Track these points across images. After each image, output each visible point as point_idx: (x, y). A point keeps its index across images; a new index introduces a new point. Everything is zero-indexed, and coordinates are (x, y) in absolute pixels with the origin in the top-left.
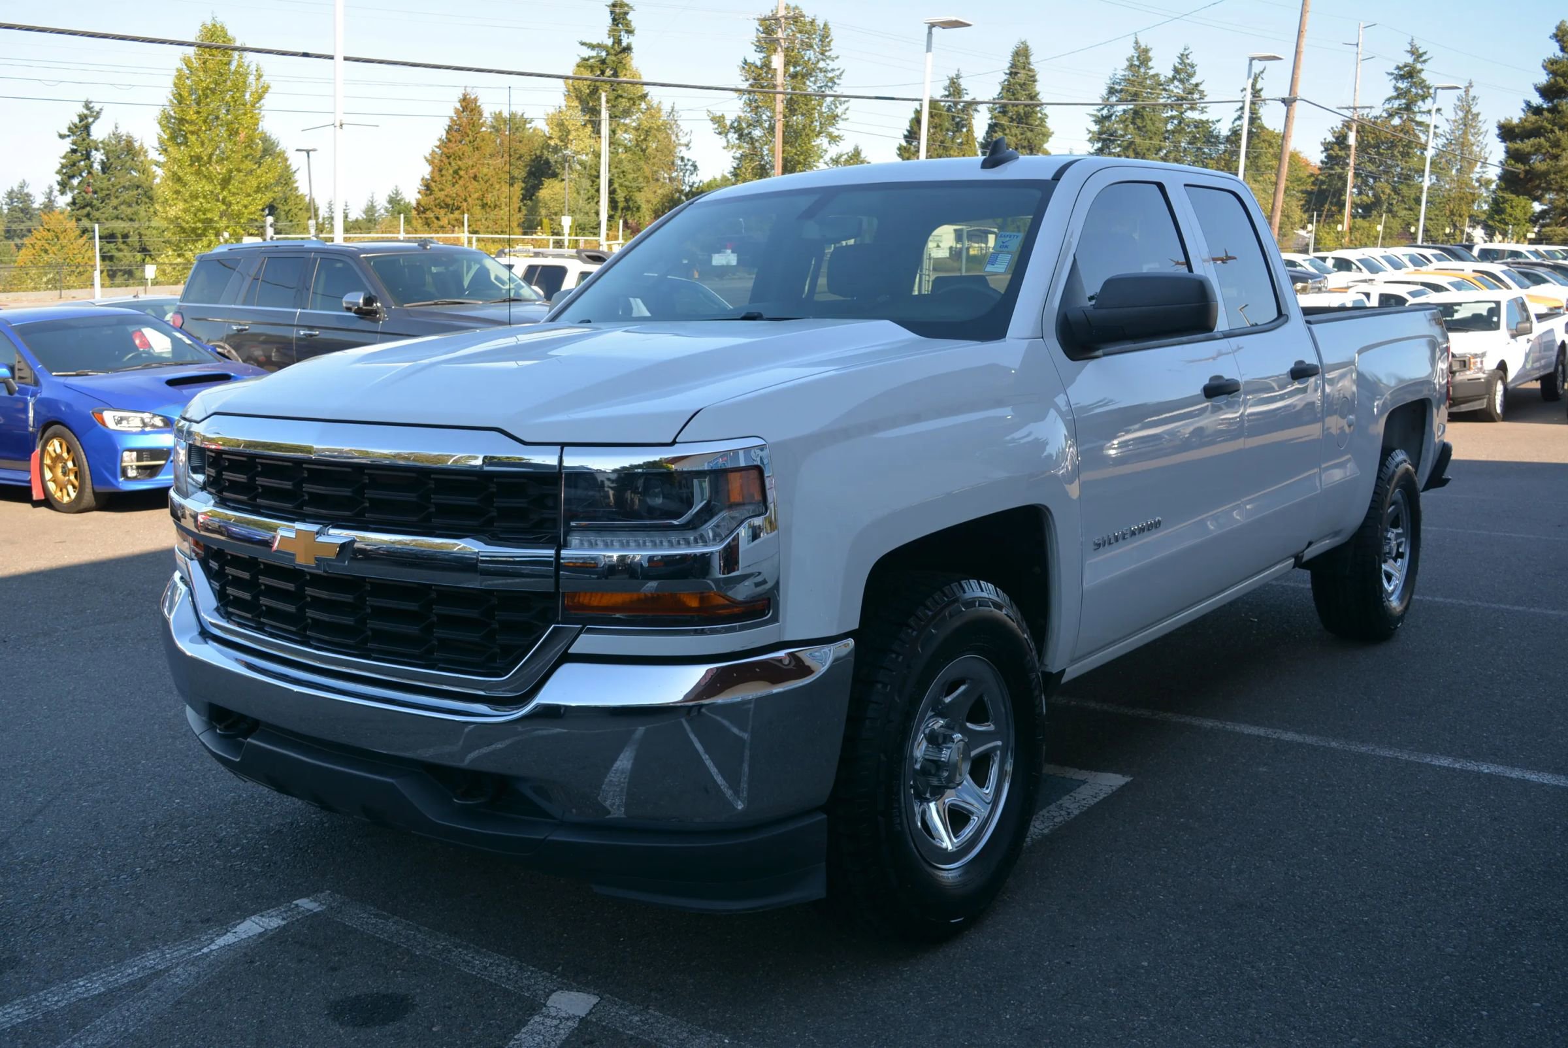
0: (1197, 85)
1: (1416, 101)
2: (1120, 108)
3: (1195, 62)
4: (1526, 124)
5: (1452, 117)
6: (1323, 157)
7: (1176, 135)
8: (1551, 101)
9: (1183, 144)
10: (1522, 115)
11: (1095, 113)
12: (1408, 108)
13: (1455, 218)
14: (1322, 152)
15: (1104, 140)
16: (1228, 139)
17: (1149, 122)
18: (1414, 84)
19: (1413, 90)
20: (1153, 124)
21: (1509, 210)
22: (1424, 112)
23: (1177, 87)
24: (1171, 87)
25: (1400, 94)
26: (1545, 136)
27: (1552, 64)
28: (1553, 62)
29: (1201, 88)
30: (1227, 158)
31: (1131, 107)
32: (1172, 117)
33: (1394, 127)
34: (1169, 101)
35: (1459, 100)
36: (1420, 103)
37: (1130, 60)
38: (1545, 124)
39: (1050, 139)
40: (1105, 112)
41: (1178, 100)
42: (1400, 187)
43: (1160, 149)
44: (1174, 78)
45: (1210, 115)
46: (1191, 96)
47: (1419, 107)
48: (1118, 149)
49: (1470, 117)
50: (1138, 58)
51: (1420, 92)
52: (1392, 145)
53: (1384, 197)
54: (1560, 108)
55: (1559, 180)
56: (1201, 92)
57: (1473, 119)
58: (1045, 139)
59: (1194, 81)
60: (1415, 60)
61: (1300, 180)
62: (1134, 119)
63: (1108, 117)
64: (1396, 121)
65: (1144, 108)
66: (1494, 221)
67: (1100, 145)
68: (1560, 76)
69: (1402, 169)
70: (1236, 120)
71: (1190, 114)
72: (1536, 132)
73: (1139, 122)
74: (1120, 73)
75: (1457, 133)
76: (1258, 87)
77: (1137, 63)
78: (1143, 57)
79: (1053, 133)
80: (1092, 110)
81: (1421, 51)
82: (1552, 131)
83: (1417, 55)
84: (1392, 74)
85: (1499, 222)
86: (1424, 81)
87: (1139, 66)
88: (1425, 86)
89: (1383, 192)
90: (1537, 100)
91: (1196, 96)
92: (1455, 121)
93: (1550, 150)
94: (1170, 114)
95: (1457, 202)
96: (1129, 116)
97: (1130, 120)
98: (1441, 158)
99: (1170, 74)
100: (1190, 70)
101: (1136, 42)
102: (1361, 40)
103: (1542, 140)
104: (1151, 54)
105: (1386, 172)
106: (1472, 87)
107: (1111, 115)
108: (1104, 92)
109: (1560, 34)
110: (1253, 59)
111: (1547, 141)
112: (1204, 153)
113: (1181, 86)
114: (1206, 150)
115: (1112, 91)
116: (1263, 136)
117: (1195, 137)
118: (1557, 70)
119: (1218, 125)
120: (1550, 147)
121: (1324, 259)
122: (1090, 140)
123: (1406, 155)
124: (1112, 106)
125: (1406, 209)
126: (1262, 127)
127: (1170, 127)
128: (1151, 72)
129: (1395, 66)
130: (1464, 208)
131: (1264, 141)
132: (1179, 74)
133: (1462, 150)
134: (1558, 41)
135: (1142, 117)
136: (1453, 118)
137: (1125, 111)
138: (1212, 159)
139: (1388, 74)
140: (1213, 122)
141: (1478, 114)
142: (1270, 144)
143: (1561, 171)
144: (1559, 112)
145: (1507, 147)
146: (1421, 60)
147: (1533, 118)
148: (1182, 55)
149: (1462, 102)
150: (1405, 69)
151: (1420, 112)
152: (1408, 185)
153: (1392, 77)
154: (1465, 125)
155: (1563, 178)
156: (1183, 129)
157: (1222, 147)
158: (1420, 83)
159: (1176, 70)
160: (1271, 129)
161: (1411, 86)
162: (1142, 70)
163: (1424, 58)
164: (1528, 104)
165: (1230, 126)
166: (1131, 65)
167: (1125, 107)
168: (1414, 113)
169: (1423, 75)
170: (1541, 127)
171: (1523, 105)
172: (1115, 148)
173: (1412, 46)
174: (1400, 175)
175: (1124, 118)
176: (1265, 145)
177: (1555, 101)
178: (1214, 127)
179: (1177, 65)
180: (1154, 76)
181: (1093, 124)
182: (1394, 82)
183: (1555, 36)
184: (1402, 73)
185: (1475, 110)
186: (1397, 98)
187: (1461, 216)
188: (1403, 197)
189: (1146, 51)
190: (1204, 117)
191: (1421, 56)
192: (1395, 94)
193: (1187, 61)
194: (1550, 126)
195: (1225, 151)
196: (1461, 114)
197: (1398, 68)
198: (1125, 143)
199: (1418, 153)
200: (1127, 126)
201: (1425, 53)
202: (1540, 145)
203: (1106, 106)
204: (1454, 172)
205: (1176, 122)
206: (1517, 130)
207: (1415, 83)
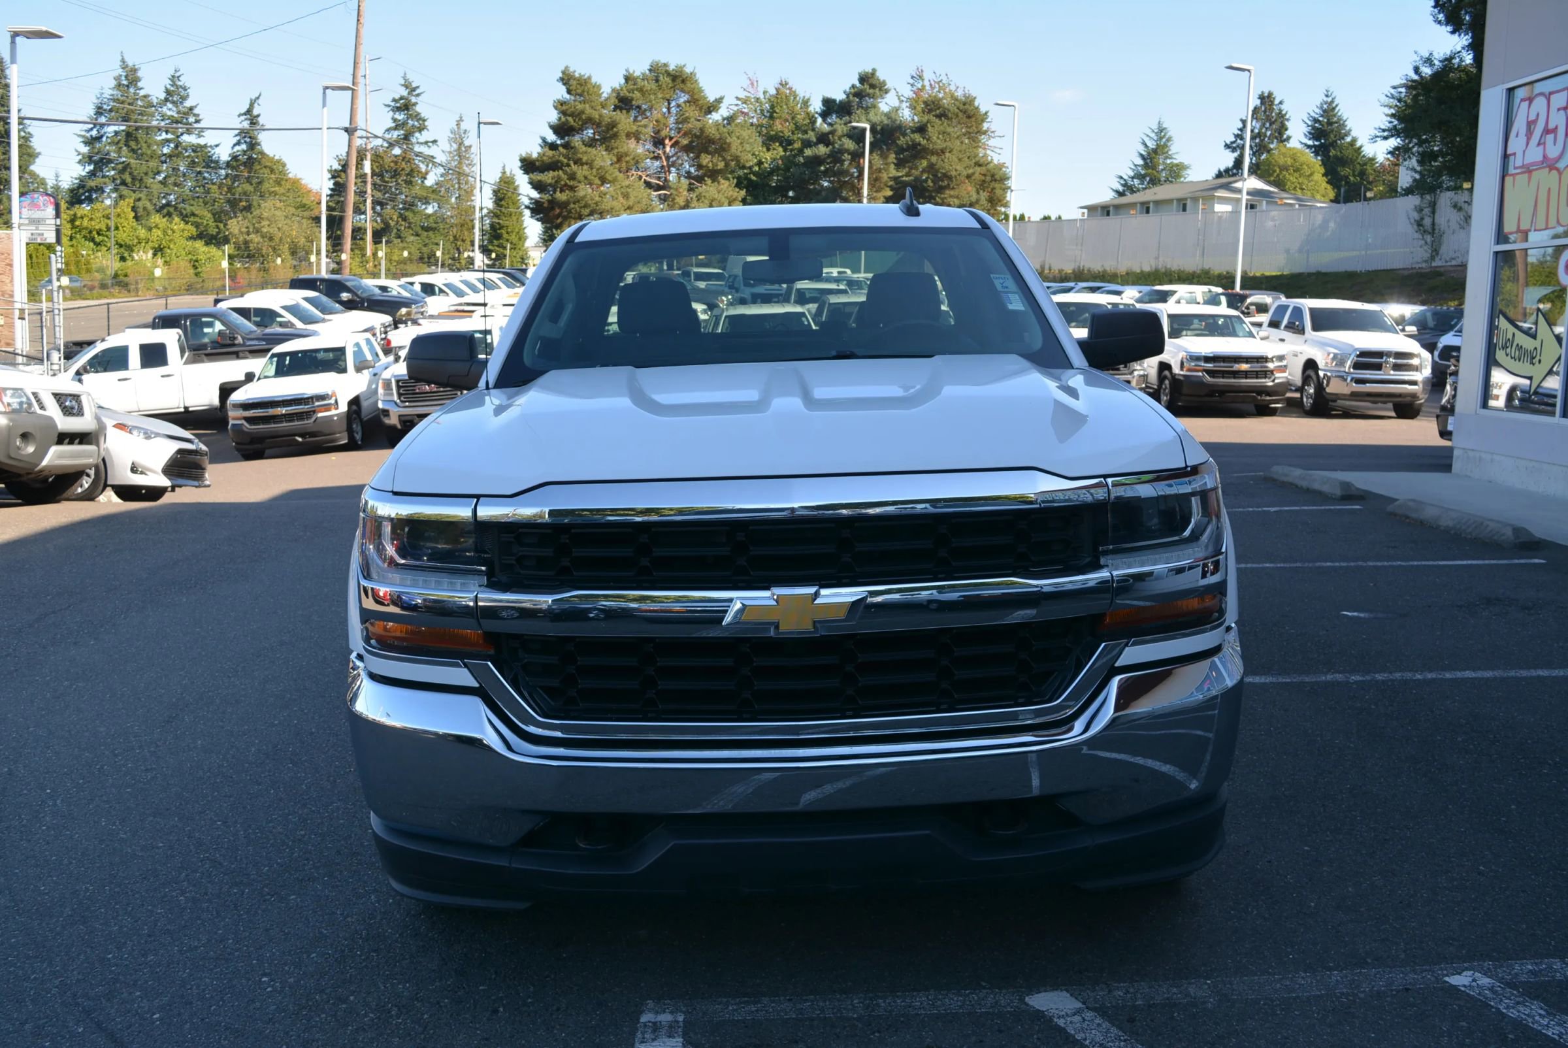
0: (191, 109)
1: (414, 132)
2: (111, 130)
3: (187, 85)
4: (545, 158)
5: (447, 148)
6: (331, 184)
7: (175, 159)
8: (562, 138)
9: (182, 169)
10: (539, 149)
11: (83, 133)
12: (407, 138)
13: (459, 243)
14: (329, 179)
15: (96, 163)
16: (228, 164)
17: (144, 145)
18: (410, 117)
19: (410, 122)
20: (149, 146)
21: (505, 236)
22: (422, 143)
23: (170, 109)
24: (165, 109)
25: (398, 126)
26: (562, 169)
27: (562, 105)
28: (562, 103)
29: (196, 111)
30: (230, 183)
31: (123, 128)
32: (168, 141)
33: (396, 156)
34: (163, 124)
35: (452, 133)
36: (417, 134)
37: (118, 78)
38: (562, 158)
39: (37, 160)
40: (94, 133)
41: (172, 122)
42: (407, 214)
43: (158, 173)
44: (166, 100)
45: (208, 139)
46: (186, 119)
47: (417, 139)
48: (112, 173)
49: (463, 149)
50: (126, 77)
51: (416, 123)
52: (395, 174)
53: (392, 223)
54: (572, 145)
55: (578, 209)
56: (196, 115)
57: (466, 151)
58: (31, 159)
59: (188, 104)
60: (409, 94)
61: (304, 207)
62: (127, 141)
63: (98, 138)
64: (397, 151)
65: (137, 129)
66: (493, 246)
67: (92, 167)
68: (569, 116)
69: (406, 196)
70: (235, 145)
71: (187, 139)
72: (554, 166)
73: (132, 144)
74: (108, 93)
75: (454, 164)
76: (255, 112)
77: (125, 83)
78: (131, 78)
79: (39, 154)
80: (80, 129)
81: (414, 85)
82: (568, 165)
83: (411, 89)
84: (389, 106)
85: (498, 246)
86: (419, 114)
87: (128, 86)
88: (420, 119)
89: (391, 219)
90: (551, 137)
91: (192, 119)
92: (450, 152)
93: (568, 181)
94: (164, 136)
95: (459, 228)
96: (121, 137)
97: (122, 142)
98: (441, 187)
99: (163, 96)
100: (183, 93)
101: (123, 61)
102: (368, 72)
103: (561, 172)
104: (140, 74)
105: (393, 200)
106: (463, 121)
107: (102, 137)
108: (92, 112)
109: (566, 78)
110: (327, 88)
111: (565, 174)
112: (204, 178)
113: (174, 109)
114: (206, 175)
115: (99, 111)
116: (265, 162)
117: (193, 162)
118: (567, 110)
119: (217, 150)
120: (568, 179)
121: (412, 284)
122: (80, 162)
123: (409, 183)
124: (102, 125)
125: (413, 235)
126: (262, 153)
127: (166, 150)
128: (142, 93)
129: (391, 100)
130: (466, 233)
131: (265, 167)
132: (172, 96)
133: (459, 180)
134: (564, 84)
135: (136, 140)
136: (449, 150)
137: (116, 133)
138: (213, 184)
139: (386, 105)
140: (211, 146)
141: (470, 147)
142: (272, 171)
143: (578, 201)
144: (572, 148)
145: (530, 178)
146: (414, 93)
147: (551, 153)
148: (173, 76)
149: (455, 134)
150: (402, 102)
151: (418, 143)
152: (414, 212)
153: (390, 109)
154: (460, 156)
155: (581, 207)
156: (181, 152)
157: (223, 172)
158: (416, 116)
159: (168, 92)
160: (271, 155)
161: (408, 118)
162: (132, 90)
163: (417, 92)
164: (544, 140)
165: (230, 151)
166: (119, 85)
167: (116, 128)
168: (412, 144)
169: (418, 108)
170: (558, 161)
171: (540, 141)
172: (108, 171)
173: (406, 80)
174: (405, 203)
175: (116, 140)
176: (267, 171)
177: (566, 138)
178: (213, 152)
179: (169, 87)
180: (145, 96)
181: (82, 145)
182: (391, 113)
183: (562, 79)
184: (398, 105)
185: (467, 143)
186: (396, 128)
187: (463, 241)
188: (410, 223)
189: (134, 70)
190: (202, 141)
191: (414, 89)
192: (393, 125)
193: (179, 83)
194: (565, 161)
195: (227, 176)
196: (455, 146)
197: (394, 100)
198: (120, 166)
199: (419, 181)
200: (121, 148)
201: (418, 87)
202: (559, 178)
203: (95, 125)
204: (453, 200)
205: (172, 145)
206: (537, 164)
207: (411, 115)
